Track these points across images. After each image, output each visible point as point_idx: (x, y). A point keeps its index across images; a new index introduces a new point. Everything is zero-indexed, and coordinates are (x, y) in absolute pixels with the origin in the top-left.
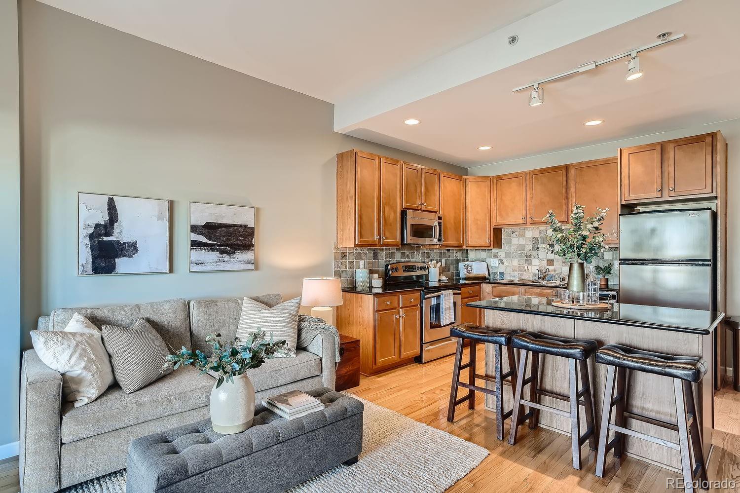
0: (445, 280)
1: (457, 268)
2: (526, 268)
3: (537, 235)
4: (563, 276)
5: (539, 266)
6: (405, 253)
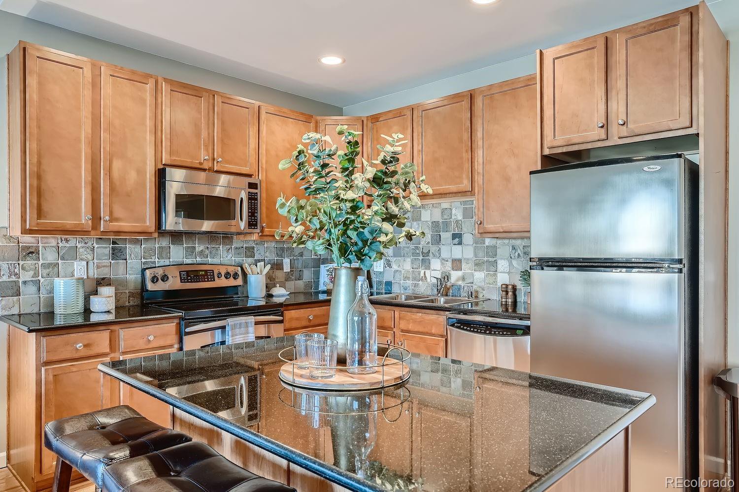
0: (283, 296)
1: (317, 274)
2: (422, 274)
3: (438, 217)
4: (475, 287)
5: (441, 271)
6: (194, 248)
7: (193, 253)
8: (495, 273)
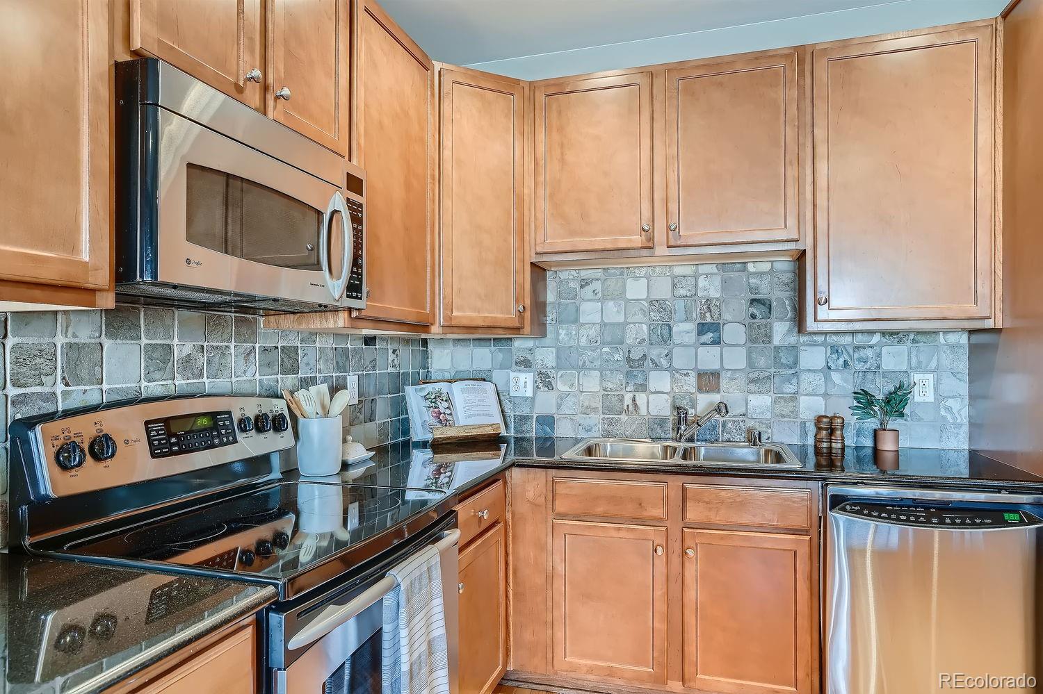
2: (628, 400)
3: (663, 292)
4: (750, 424)
5: (672, 395)
6: (169, 348)
7: (165, 362)
8: (794, 398)
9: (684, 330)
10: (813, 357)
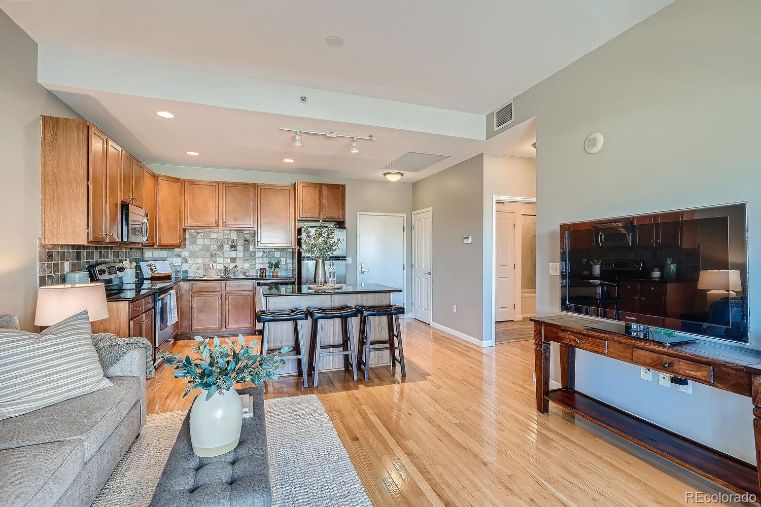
2: (211, 265)
3: (221, 236)
5: (223, 264)
8: (255, 264)
9: (227, 247)
10: (259, 254)
